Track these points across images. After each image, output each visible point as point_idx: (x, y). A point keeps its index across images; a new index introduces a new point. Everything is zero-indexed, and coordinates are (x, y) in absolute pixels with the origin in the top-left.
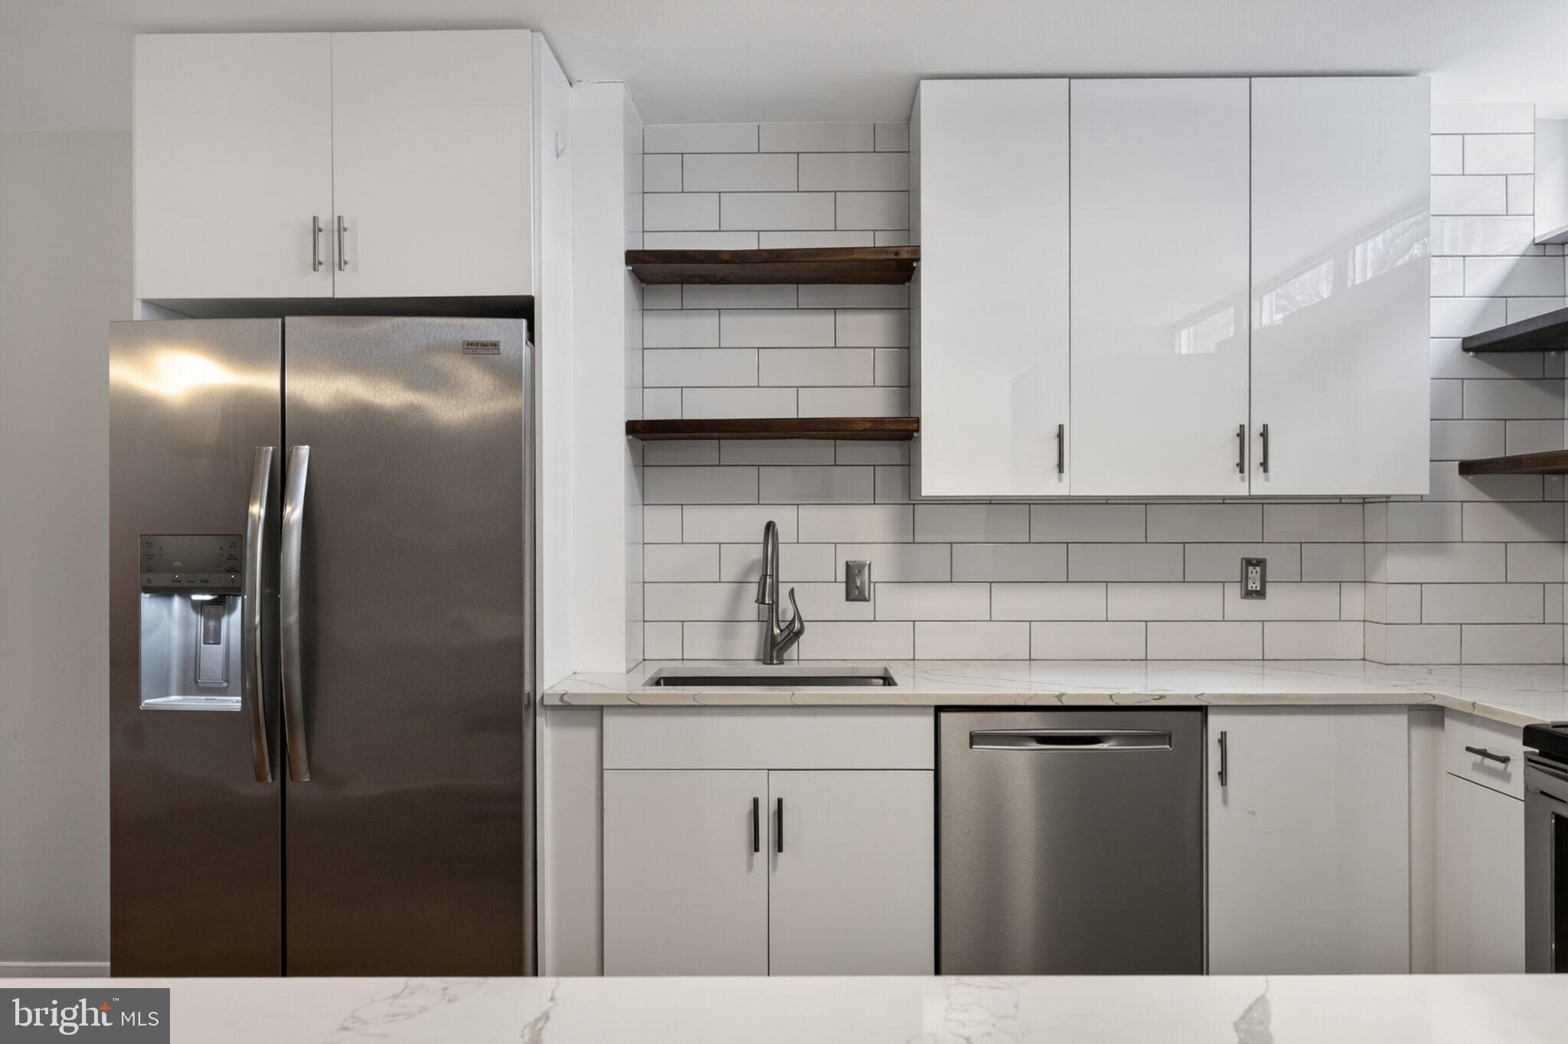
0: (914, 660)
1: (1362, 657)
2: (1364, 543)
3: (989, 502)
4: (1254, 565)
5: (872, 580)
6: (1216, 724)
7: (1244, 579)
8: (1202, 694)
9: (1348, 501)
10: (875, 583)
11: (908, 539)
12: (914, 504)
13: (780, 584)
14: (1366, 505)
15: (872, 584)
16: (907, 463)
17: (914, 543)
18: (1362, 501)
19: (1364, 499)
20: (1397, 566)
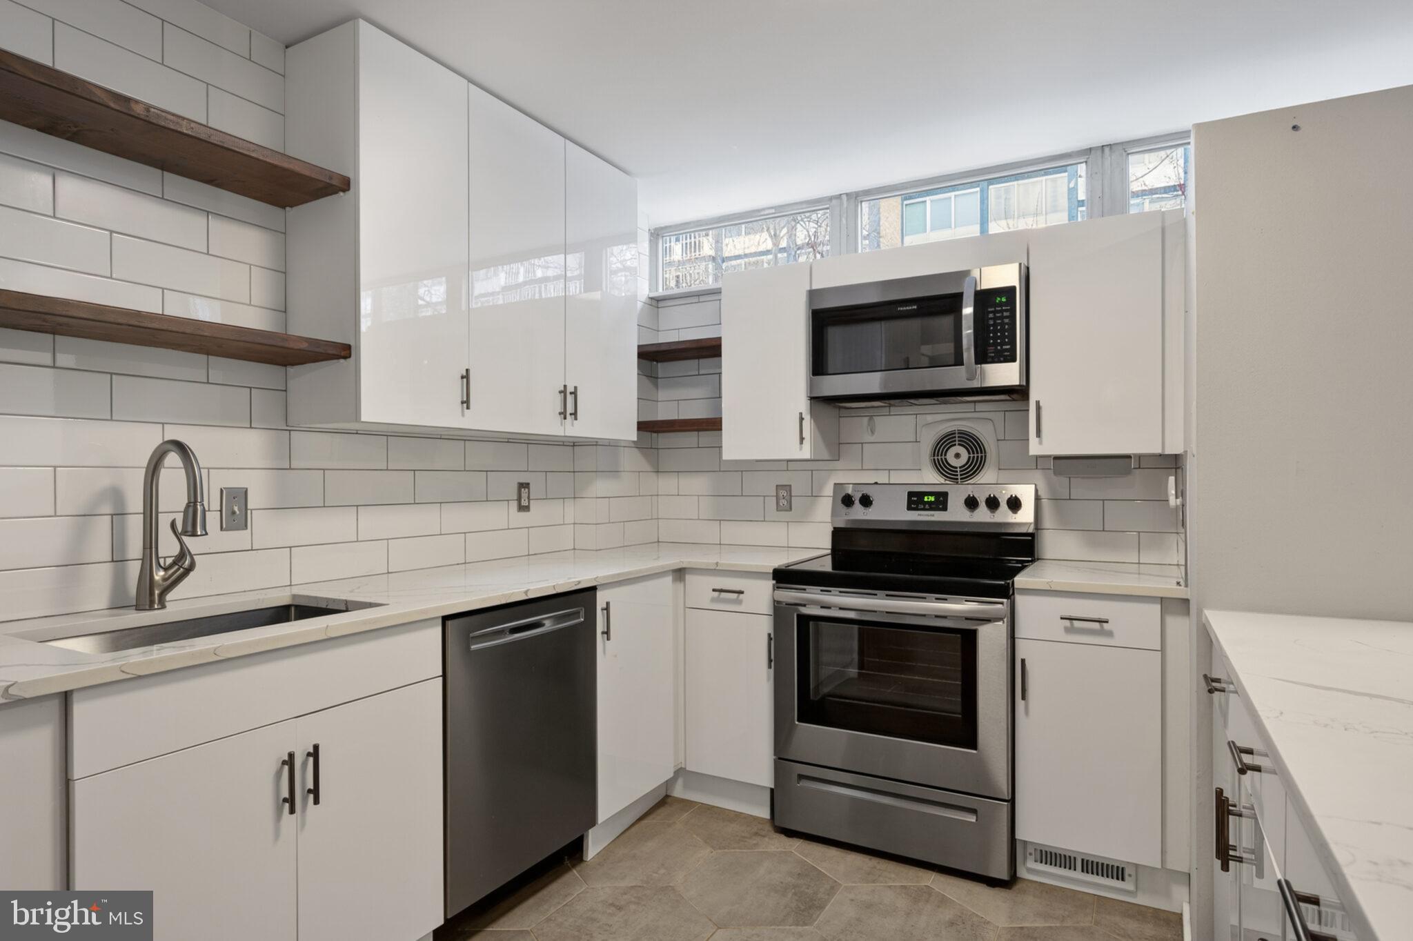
0: (291, 585)
1: (573, 548)
2: (574, 472)
3: (355, 432)
4: (524, 488)
5: (249, 507)
6: (601, 598)
7: (519, 499)
8: (597, 578)
9: (568, 444)
10: (251, 510)
11: (284, 465)
12: (290, 430)
13: (159, 515)
14: (575, 447)
15: (249, 512)
16: (284, 389)
17: (290, 469)
18: (572, 444)
19: (574, 443)
20: (602, 486)
